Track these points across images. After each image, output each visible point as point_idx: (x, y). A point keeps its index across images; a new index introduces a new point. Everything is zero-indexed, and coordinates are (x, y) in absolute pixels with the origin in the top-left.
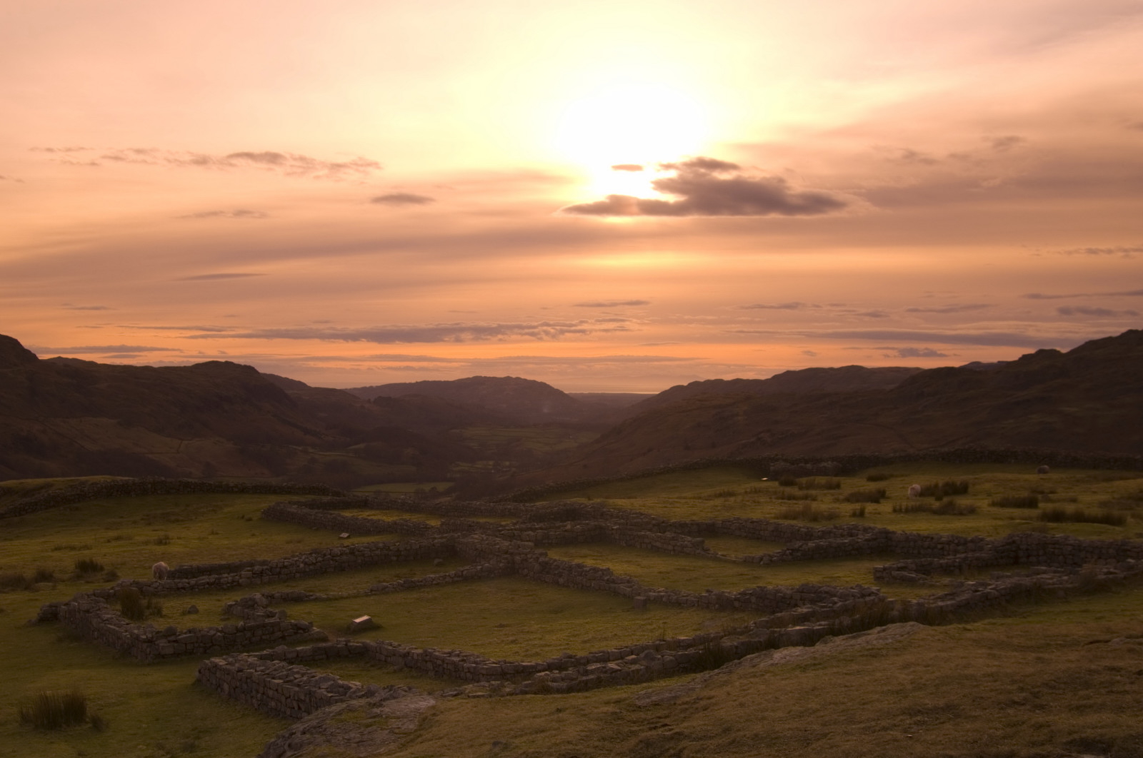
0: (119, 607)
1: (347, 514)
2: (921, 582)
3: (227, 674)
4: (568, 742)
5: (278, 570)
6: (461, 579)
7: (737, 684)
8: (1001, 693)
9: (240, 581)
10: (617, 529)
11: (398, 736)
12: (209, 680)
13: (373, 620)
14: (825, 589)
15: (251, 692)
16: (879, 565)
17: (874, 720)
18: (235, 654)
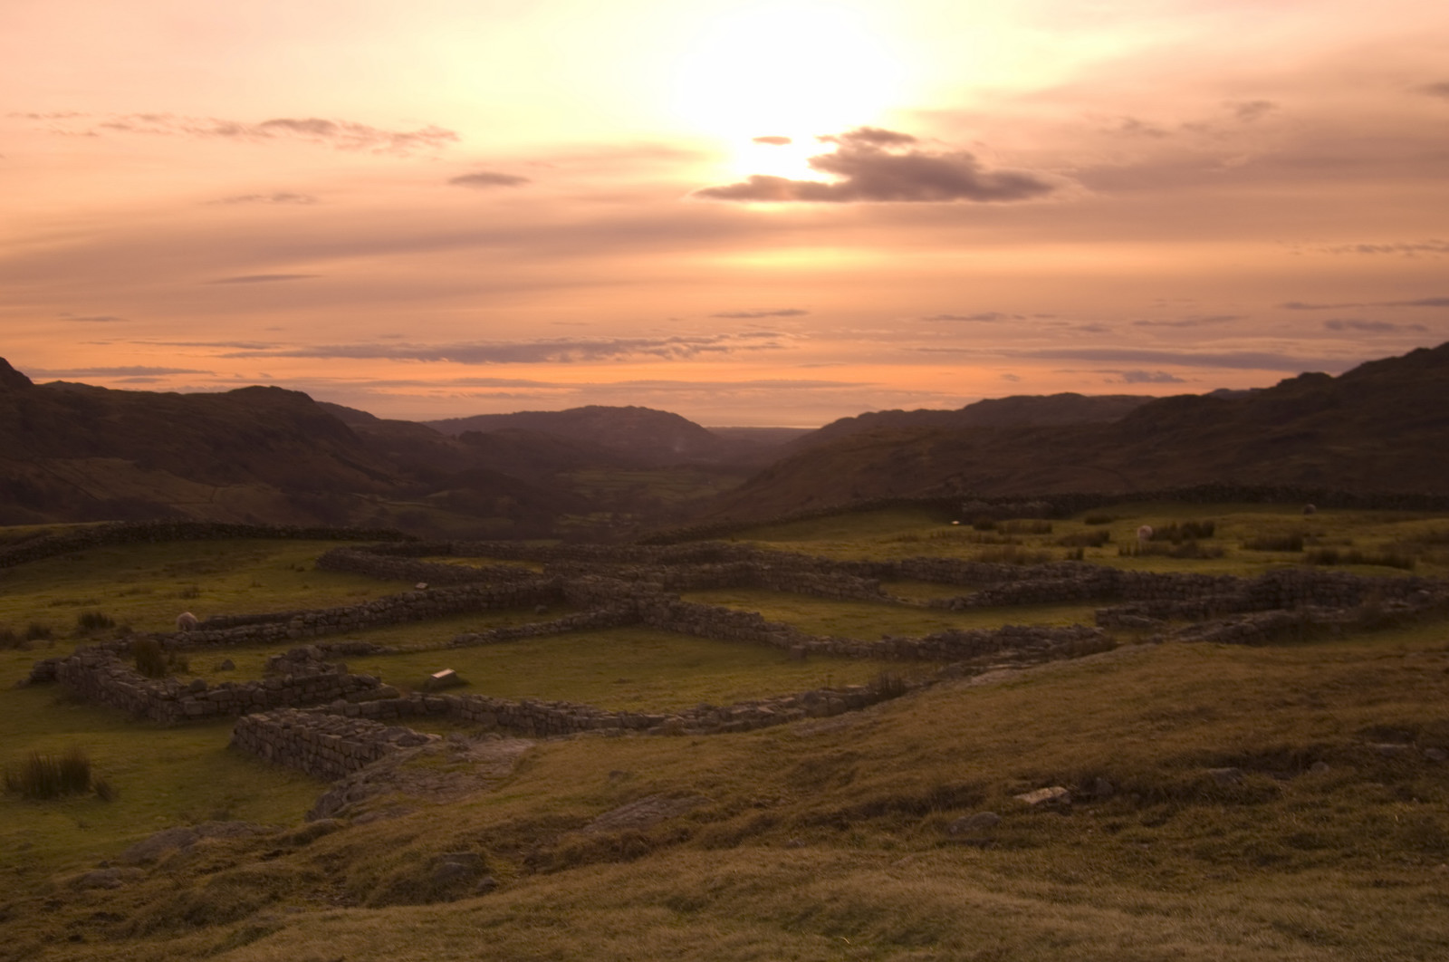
0: (132, 664)
1: (426, 561)
2: (1156, 628)
3: (272, 732)
4: (708, 770)
5: (336, 618)
6: (569, 628)
7: (926, 705)
8: (1268, 695)
9: (289, 632)
10: (768, 570)
11: (488, 781)
12: (247, 742)
13: (459, 675)
14: (1034, 630)
15: (301, 752)
16: (1105, 609)
17: (1105, 728)
18: (281, 709)
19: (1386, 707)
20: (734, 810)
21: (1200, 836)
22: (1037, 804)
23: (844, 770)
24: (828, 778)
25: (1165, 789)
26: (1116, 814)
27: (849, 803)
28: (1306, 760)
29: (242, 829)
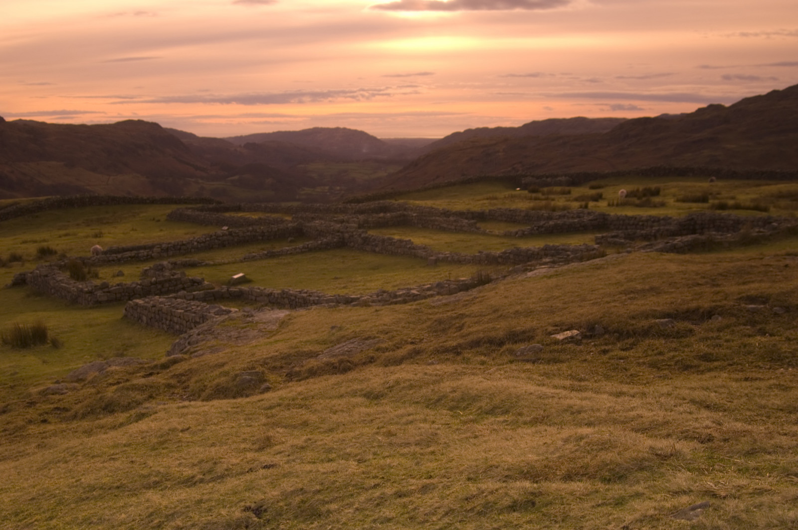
0: (68, 274)
1: (227, 215)
2: (628, 245)
3: (146, 309)
4: (384, 325)
5: (179, 247)
6: (307, 250)
7: (503, 288)
8: (689, 280)
9: (153, 255)
10: (415, 216)
11: (265, 333)
12: (132, 315)
13: (247, 277)
14: (561, 247)
15: (162, 320)
16: (600, 235)
17: (600, 298)
18: (150, 297)
19: (753, 286)
20: (399, 346)
21: (651, 355)
22: (563, 339)
23: (458, 323)
24: (449, 328)
25: (633, 331)
26: (606, 344)
27: (461, 341)
28: (709, 314)
29: (132, 361)
